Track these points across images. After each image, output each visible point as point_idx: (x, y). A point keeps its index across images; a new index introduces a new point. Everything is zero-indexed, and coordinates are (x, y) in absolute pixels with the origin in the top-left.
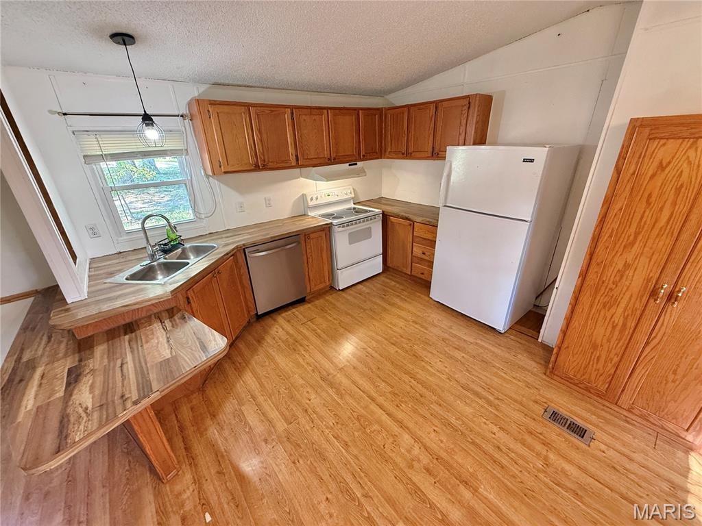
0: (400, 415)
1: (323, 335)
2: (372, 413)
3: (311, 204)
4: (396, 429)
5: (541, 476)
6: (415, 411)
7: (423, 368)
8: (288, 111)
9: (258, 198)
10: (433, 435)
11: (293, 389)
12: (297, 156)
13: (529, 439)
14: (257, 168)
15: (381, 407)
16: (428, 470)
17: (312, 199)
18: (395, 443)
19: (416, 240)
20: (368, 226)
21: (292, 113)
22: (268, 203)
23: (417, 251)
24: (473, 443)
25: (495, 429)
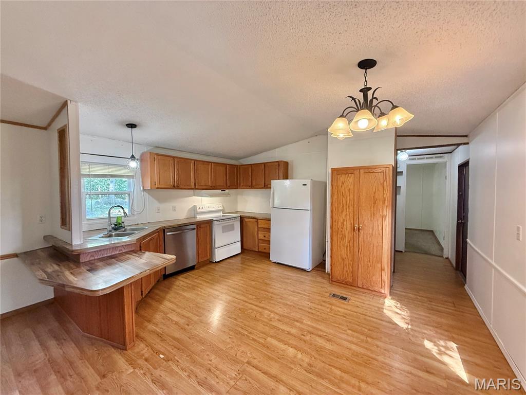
0: (262, 305)
1: (210, 281)
2: (247, 307)
3: (199, 211)
4: (260, 310)
5: (330, 314)
6: (269, 303)
7: (271, 288)
8: (193, 162)
9: (169, 205)
10: (280, 309)
11: (198, 305)
12: (195, 184)
13: (323, 304)
14: (174, 187)
15: (251, 304)
16: (279, 320)
17: (199, 208)
18: (261, 314)
19: (260, 229)
20: (232, 223)
21: (195, 163)
22: (174, 209)
23: (261, 236)
24: (299, 309)
25: (308, 303)
